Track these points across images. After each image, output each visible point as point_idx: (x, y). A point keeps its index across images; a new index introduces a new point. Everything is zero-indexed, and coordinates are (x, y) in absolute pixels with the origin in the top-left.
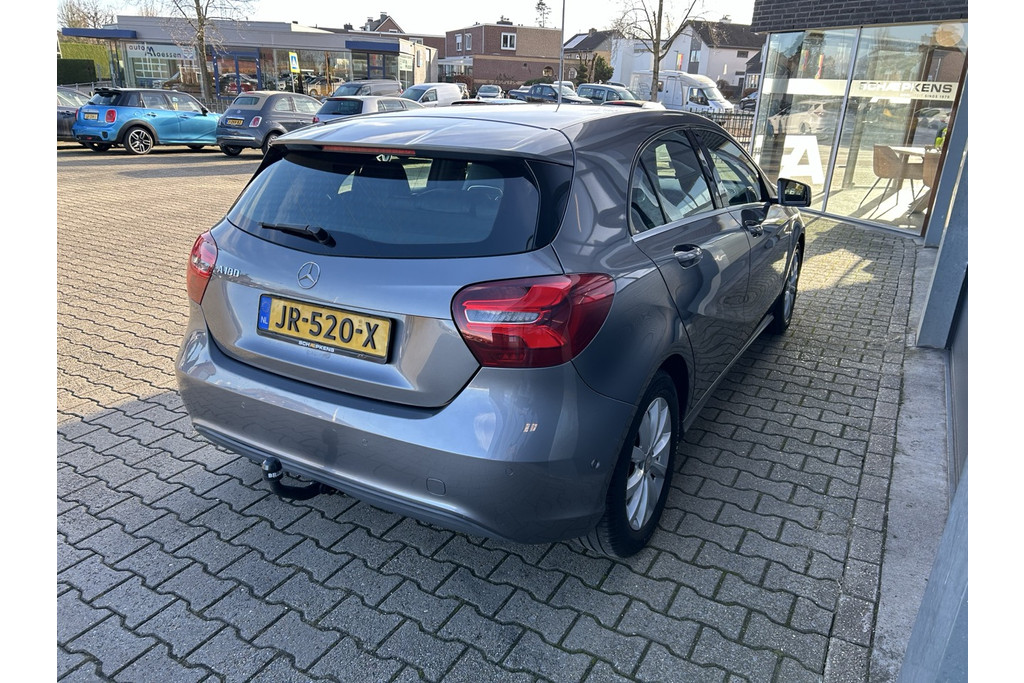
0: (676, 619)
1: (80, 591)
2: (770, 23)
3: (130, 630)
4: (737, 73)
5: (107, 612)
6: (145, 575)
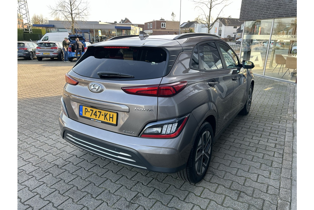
0: (225, 207)
1: (40, 195)
2: (245, 18)
3: (55, 207)
4: (234, 33)
5: (48, 202)
6: (60, 190)
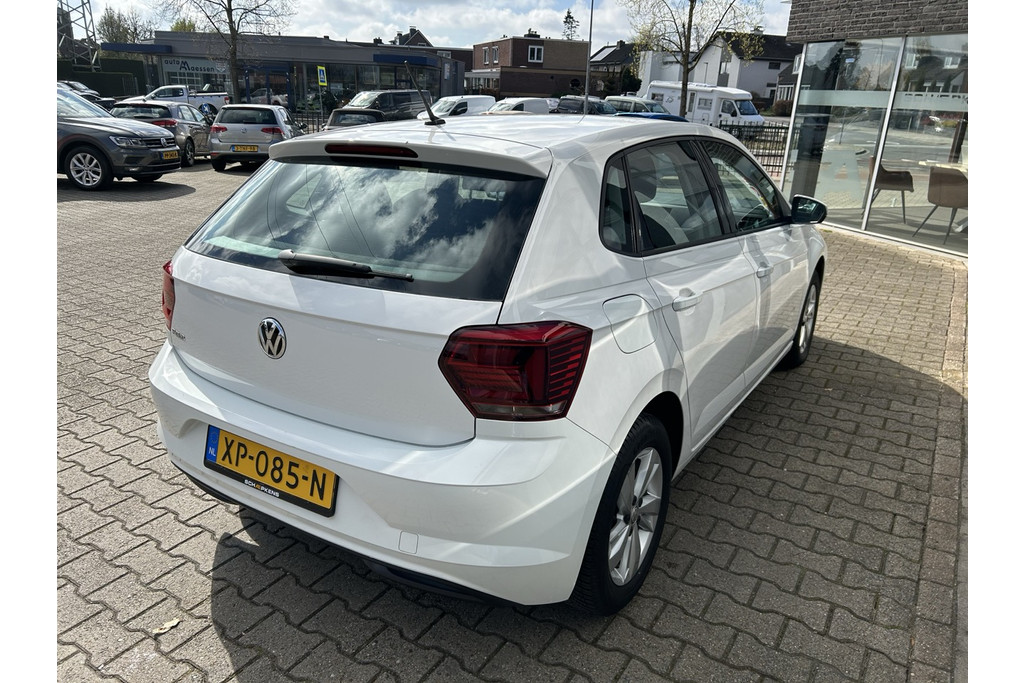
2: (808, 33)
4: (769, 85)
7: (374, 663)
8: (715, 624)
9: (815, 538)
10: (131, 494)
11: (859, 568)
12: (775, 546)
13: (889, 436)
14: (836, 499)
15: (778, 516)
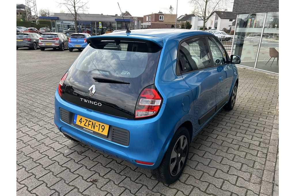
2: (238, 11)
4: (229, 26)
7: (106, 191)
8: (203, 182)
9: (234, 157)
10: (42, 143)
11: (247, 166)
12: (222, 159)
13: (258, 128)
14: (241, 146)
15: (224, 151)
